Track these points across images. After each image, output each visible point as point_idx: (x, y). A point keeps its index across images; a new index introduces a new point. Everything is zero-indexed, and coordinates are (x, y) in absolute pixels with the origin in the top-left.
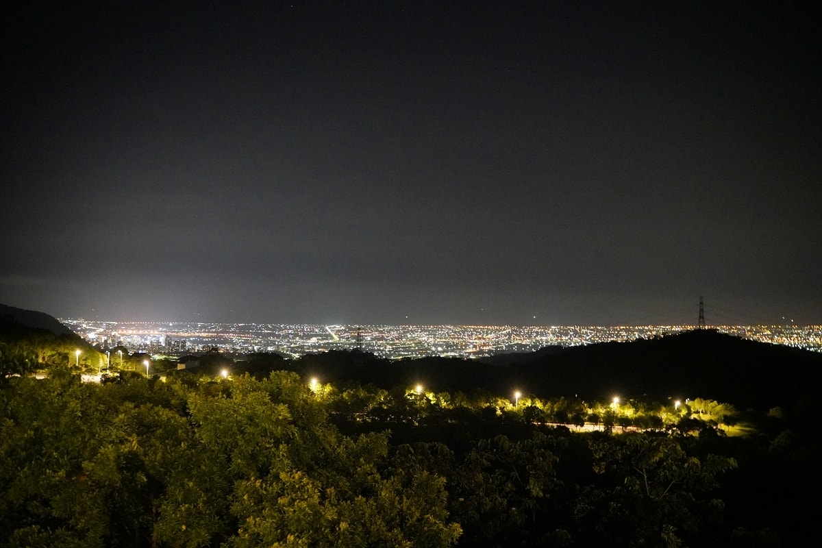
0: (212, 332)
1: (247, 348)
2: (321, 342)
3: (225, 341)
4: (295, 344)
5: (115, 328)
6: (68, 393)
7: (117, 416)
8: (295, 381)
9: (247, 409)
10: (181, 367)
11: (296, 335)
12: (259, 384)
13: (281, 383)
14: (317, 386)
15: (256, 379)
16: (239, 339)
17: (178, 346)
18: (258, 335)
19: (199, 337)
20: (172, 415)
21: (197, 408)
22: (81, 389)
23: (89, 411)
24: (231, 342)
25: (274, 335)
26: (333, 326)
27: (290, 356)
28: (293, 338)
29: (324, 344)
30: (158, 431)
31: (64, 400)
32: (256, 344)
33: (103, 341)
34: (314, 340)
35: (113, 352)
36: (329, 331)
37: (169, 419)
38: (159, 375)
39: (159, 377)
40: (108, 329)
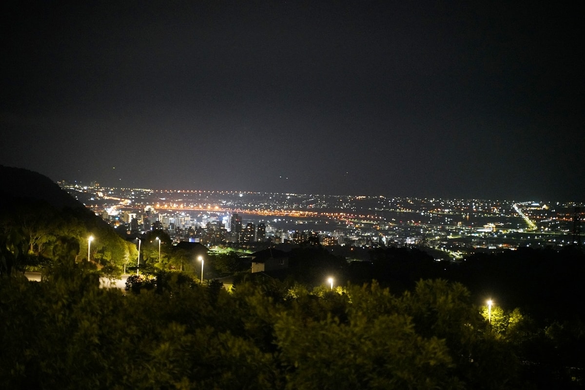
0: (309, 210)
1: (369, 240)
2: (504, 232)
3: (333, 226)
4: (455, 234)
5: (151, 200)
6: (79, 305)
7: (158, 346)
8: (461, 298)
9: (375, 344)
10: (257, 268)
11: (456, 219)
12: (397, 302)
13: (435, 302)
14: (495, 312)
15: (391, 292)
16: (355, 223)
17: (252, 232)
18: (388, 216)
19: (287, 217)
20: (248, 348)
21: (290, 339)
22: (100, 298)
23: (113, 337)
24: (342, 228)
25: (417, 218)
26: (526, 203)
27: (447, 254)
28: (452, 224)
29: (508, 235)
30: (225, 376)
31: (73, 316)
32: (386, 233)
33: (130, 221)
34: (489, 228)
35: (146, 240)
36: (519, 211)
37: (243, 356)
38: (220, 279)
39: (222, 284)
40: (138, 200)
